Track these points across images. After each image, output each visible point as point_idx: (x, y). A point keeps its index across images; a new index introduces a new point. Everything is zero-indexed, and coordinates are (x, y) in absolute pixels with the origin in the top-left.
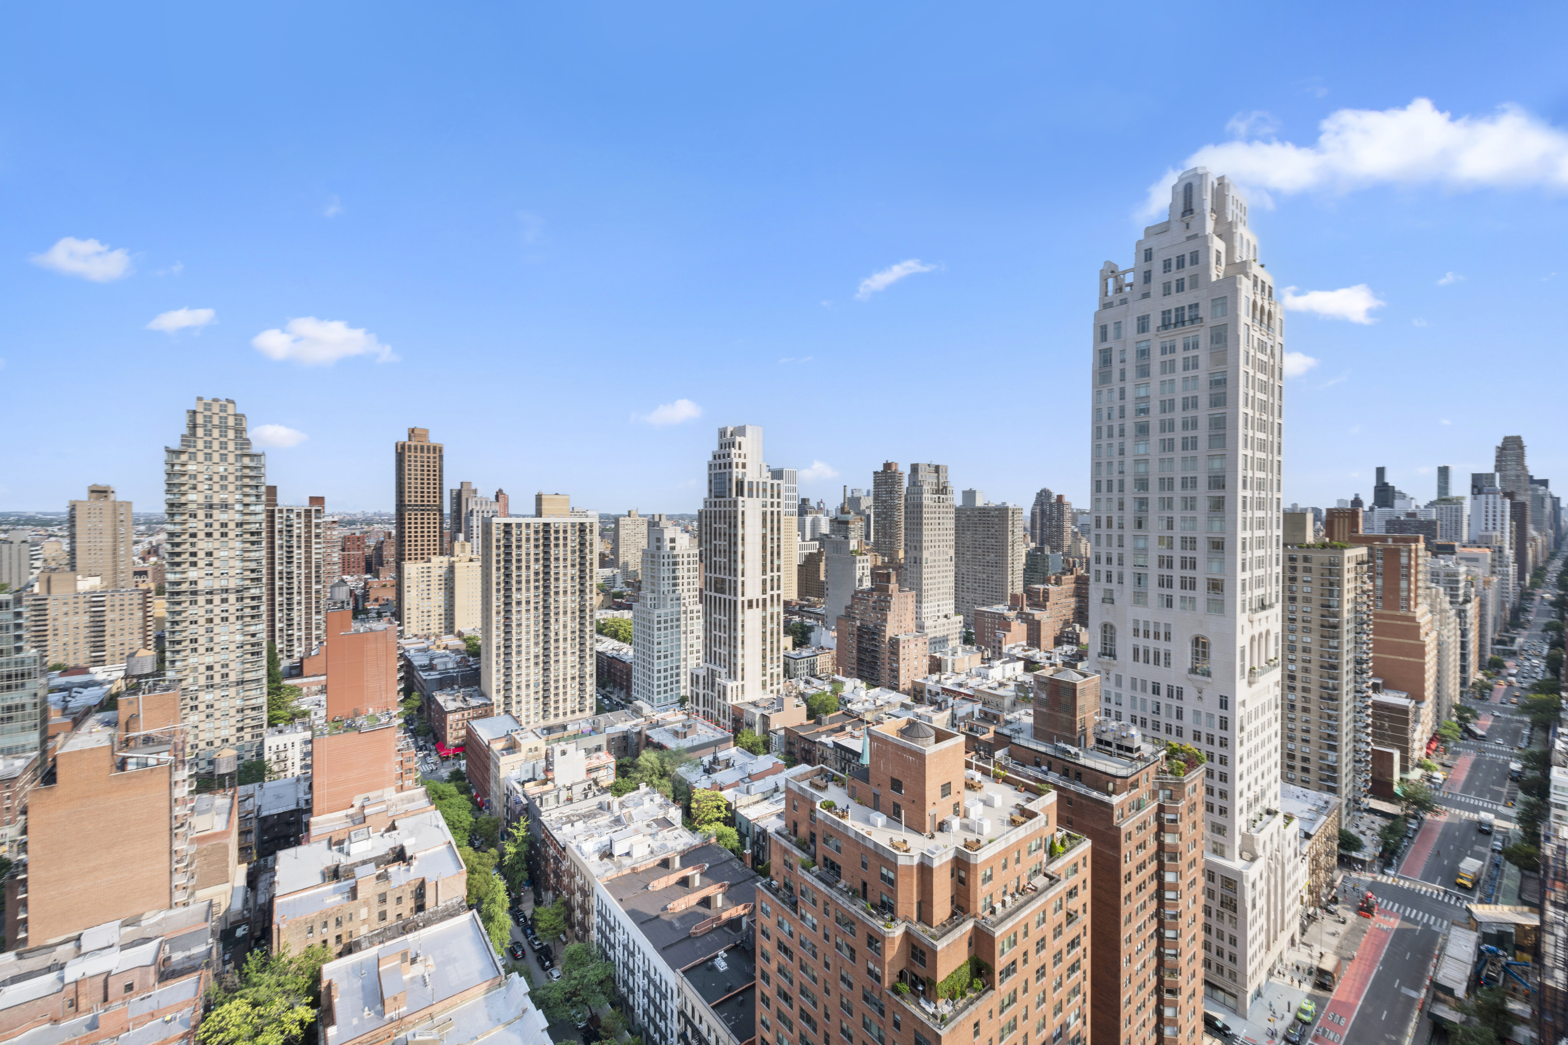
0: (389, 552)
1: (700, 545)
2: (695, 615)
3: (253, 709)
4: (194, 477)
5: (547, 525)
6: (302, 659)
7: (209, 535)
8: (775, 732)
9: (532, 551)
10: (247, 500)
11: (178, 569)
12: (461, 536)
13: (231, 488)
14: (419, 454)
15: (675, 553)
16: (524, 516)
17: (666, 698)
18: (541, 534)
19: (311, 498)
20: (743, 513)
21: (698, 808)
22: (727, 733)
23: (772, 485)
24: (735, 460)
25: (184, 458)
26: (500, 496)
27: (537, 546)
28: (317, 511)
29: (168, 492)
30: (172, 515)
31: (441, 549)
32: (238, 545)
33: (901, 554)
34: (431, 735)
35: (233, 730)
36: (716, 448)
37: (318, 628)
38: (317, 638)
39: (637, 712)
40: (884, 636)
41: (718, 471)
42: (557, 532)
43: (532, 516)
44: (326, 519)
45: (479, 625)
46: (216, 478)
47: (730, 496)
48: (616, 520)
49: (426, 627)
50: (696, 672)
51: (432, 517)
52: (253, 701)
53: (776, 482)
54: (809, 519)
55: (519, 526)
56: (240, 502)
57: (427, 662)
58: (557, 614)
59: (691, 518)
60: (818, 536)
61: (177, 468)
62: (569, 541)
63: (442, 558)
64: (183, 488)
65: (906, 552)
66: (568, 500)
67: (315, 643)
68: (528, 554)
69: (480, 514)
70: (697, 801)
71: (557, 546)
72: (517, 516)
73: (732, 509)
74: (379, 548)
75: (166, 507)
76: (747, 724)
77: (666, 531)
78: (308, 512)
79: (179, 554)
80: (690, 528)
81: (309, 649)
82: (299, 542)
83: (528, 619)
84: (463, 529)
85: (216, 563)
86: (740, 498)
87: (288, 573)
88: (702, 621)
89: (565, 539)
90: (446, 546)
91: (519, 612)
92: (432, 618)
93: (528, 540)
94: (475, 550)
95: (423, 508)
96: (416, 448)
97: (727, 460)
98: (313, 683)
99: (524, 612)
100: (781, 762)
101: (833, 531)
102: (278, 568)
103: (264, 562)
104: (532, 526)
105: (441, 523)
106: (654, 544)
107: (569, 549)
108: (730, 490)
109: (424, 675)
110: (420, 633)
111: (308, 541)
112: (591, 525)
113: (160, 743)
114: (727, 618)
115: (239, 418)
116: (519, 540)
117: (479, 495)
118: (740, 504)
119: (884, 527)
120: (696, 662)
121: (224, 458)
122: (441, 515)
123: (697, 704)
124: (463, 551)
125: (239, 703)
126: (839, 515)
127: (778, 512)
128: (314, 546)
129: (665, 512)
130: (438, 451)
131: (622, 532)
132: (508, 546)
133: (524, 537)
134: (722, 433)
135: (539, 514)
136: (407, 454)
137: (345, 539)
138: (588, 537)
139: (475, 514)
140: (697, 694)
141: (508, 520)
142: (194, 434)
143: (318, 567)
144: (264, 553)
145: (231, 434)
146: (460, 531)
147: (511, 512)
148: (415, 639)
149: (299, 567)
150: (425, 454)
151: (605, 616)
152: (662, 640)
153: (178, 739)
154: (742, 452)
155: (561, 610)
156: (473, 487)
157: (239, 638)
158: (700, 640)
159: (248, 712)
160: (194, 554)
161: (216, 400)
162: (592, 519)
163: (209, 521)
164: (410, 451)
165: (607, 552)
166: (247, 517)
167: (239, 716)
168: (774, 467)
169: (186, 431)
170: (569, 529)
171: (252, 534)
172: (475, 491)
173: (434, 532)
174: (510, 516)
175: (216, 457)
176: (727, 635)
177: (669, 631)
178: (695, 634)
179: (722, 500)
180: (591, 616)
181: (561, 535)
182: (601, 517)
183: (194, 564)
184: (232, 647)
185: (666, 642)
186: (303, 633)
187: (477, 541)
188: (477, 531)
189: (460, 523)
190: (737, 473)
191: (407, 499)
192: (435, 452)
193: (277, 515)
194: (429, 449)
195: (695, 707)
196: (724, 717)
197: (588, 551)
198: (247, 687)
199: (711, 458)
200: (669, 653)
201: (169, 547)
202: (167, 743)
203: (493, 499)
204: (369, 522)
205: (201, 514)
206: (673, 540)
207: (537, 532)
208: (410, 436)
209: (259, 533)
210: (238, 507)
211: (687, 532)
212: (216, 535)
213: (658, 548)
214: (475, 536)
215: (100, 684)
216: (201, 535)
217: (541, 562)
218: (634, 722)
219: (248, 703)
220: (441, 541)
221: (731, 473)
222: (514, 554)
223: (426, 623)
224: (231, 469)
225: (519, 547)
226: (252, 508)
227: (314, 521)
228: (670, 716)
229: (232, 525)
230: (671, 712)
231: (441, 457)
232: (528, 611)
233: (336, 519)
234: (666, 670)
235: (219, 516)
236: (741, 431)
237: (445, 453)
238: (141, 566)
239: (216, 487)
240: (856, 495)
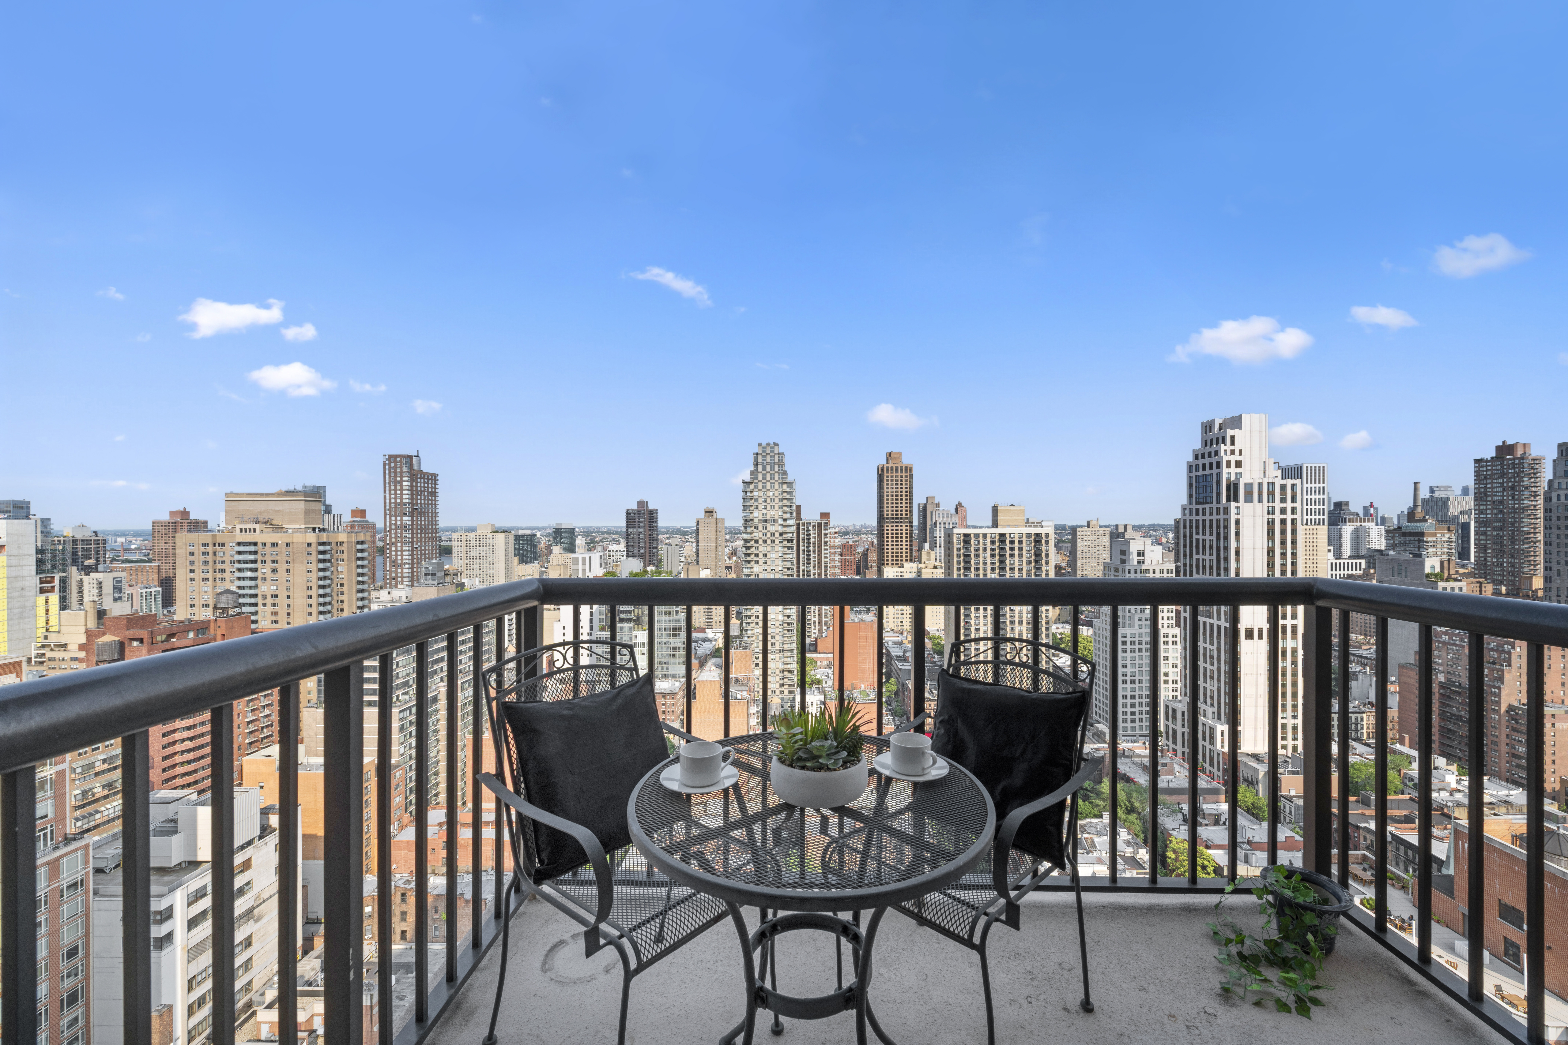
0: (873, 558)
1: (1177, 559)
2: (1170, 639)
3: (789, 672)
4: (757, 500)
5: (1002, 535)
6: (816, 639)
7: (765, 541)
8: (1290, 799)
9: (989, 560)
10: (785, 516)
11: (749, 565)
12: (927, 545)
13: (777, 507)
14: (894, 474)
15: (1144, 567)
16: (981, 527)
17: (1133, 729)
18: (997, 544)
19: (821, 514)
20: (1238, 522)
21: (1176, 860)
22: (1215, 784)
23: (1283, 487)
24: (1225, 459)
25: (752, 486)
26: (959, 509)
27: (993, 556)
28: (826, 524)
29: (744, 511)
30: (746, 527)
31: (911, 556)
32: (780, 549)
33: (1538, 583)
34: (905, 717)
35: (778, 686)
36: (1198, 445)
37: (826, 616)
38: (826, 624)
39: (1099, 737)
40: (1498, 703)
41: (1201, 473)
42: (1012, 542)
43: (988, 527)
44: (831, 530)
45: (942, 627)
46: (769, 501)
47: (1219, 502)
48: (1074, 531)
49: (900, 624)
50: (1172, 705)
51: (904, 528)
52: (789, 666)
53: (1289, 482)
54: (1347, 530)
55: (977, 536)
56: (781, 517)
57: (901, 654)
58: (1013, 623)
59: (1165, 529)
60: (1363, 552)
61: (748, 494)
62: (1024, 552)
63: (912, 564)
64: (752, 508)
65: (1547, 579)
66: (1023, 511)
67: (824, 627)
68: (985, 563)
69: (942, 526)
70: (1175, 851)
71: (1012, 556)
72: (975, 527)
73: (1222, 517)
74: (865, 555)
75: (742, 521)
76: (1246, 780)
77: (1132, 542)
78: (820, 524)
79: (749, 555)
80: (1164, 540)
81: (821, 632)
82: (814, 548)
83: (985, 625)
84: (928, 539)
85: (769, 562)
86: (1233, 504)
87: (808, 572)
88: (1179, 647)
89: (1020, 549)
90: (915, 554)
91: (977, 617)
92: (905, 616)
93: (985, 550)
94: (938, 558)
95: (897, 521)
96: (892, 469)
97: (1215, 459)
98: (823, 658)
99: (981, 618)
100: (1298, 838)
101: (1391, 546)
102: (802, 568)
103: (795, 562)
104: (989, 536)
105: (911, 534)
106: (1118, 557)
107: (1024, 559)
108: (1219, 494)
109: (899, 664)
110: (896, 628)
111: (820, 548)
112: (1047, 535)
113: (743, 685)
114: (1215, 647)
115: (781, 455)
116: (977, 550)
117: (941, 508)
118: (1233, 511)
119: (1499, 541)
120: (1171, 694)
121: (772, 485)
122: (911, 526)
123: (1175, 742)
124: (929, 559)
125: (781, 666)
126: (1405, 522)
127: (1293, 521)
128: (823, 551)
129: (1132, 522)
130: (908, 470)
131: (1080, 544)
132: (967, 556)
133: (981, 546)
134: (1207, 427)
135: (995, 525)
136: (886, 474)
137: (843, 546)
138: (1043, 548)
139: (938, 525)
140: (1174, 732)
141: (967, 531)
142: (757, 470)
143: (826, 568)
144: (795, 555)
145: (776, 468)
146: (926, 541)
147: (969, 523)
148: (892, 633)
149: (814, 568)
150: (899, 474)
151: (1062, 630)
152: (1128, 662)
153: (751, 684)
154: (1236, 448)
155: (1017, 619)
156: (937, 502)
157: (781, 618)
158: (1178, 669)
159: (786, 673)
160: (757, 555)
161: (768, 444)
162: (1048, 529)
163: (765, 531)
164: (887, 472)
165: (1064, 564)
166: (785, 529)
167: (781, 676)
168: (1286, 463)
169: (752, 468)
170: (1024, 539)
171: (788, 541)
172: (938, 505)
173: (905, 541)
174: (969, 527)
175: (768, 486)
176: (1215, 668)
177: (1137, 654)
178: (1171, 662)
179: (1207, 506)
180: (1048, 629)
181: (1016, 545)
182: (1057, 527)
183: (757, 562)
184: (777, 624)
185: (1133, 666)
186: (817, 619)
187: (940, 551)
188: (940, 541)
189: (926, 534)
190: (1228, 473)
191: (885, 513)
192: (906, 472)
193: (801, 527)
194: (902, 470)
195: (1171, 746)
196: (1212, 765)
197: (1043, 562)
198: (786, 654)
199: (1191, 458)
200: (1137, 678)
201: (744, 549)
202: (746, 685)
203: (953, 511)
204: (858, 533)
205: (760, 526)
206: (1141, 553)
207: (993, 542)
208: (887, 459)
209: (792, 541)
210: (780, 521)
211: (1160, 544)
212: (769, 542)
213: (1123, 561)
214: (938, 545)
215: (710, 640)
216: (761, 542)
217: (997, 571)
218: (1096, 746)
219: (786, 666)
220: (911, 549)
221: (1219, 475)
222: (972, 562)
223: (900, 620)
224: (777, 494)
225: (977, 556)
226: (788, 522)
227: (824, 532)
228: (1139, 748)
229: (777, 535)
230: (1140, 744)
231: (911, 476)
232: (985, 617)
233: (837, 530)
234: (1133, 697)
235: (771, 528)
236: (1236, 422)
237: (914, 472)
238: (730, 563)
239: (769, 507)
240: (1438, 494)
